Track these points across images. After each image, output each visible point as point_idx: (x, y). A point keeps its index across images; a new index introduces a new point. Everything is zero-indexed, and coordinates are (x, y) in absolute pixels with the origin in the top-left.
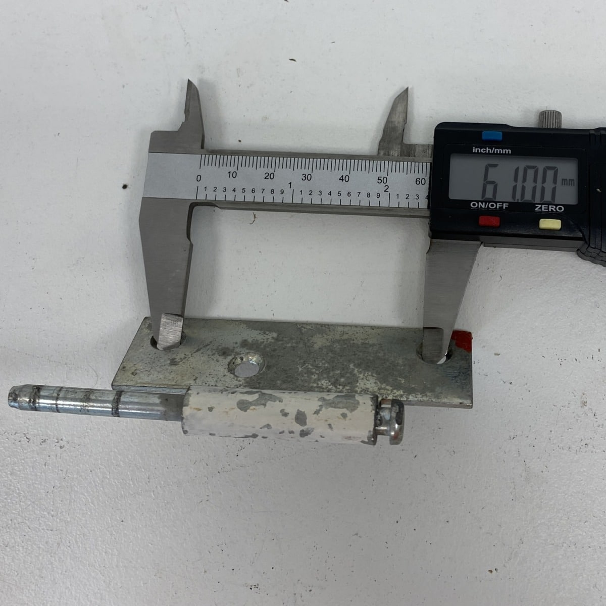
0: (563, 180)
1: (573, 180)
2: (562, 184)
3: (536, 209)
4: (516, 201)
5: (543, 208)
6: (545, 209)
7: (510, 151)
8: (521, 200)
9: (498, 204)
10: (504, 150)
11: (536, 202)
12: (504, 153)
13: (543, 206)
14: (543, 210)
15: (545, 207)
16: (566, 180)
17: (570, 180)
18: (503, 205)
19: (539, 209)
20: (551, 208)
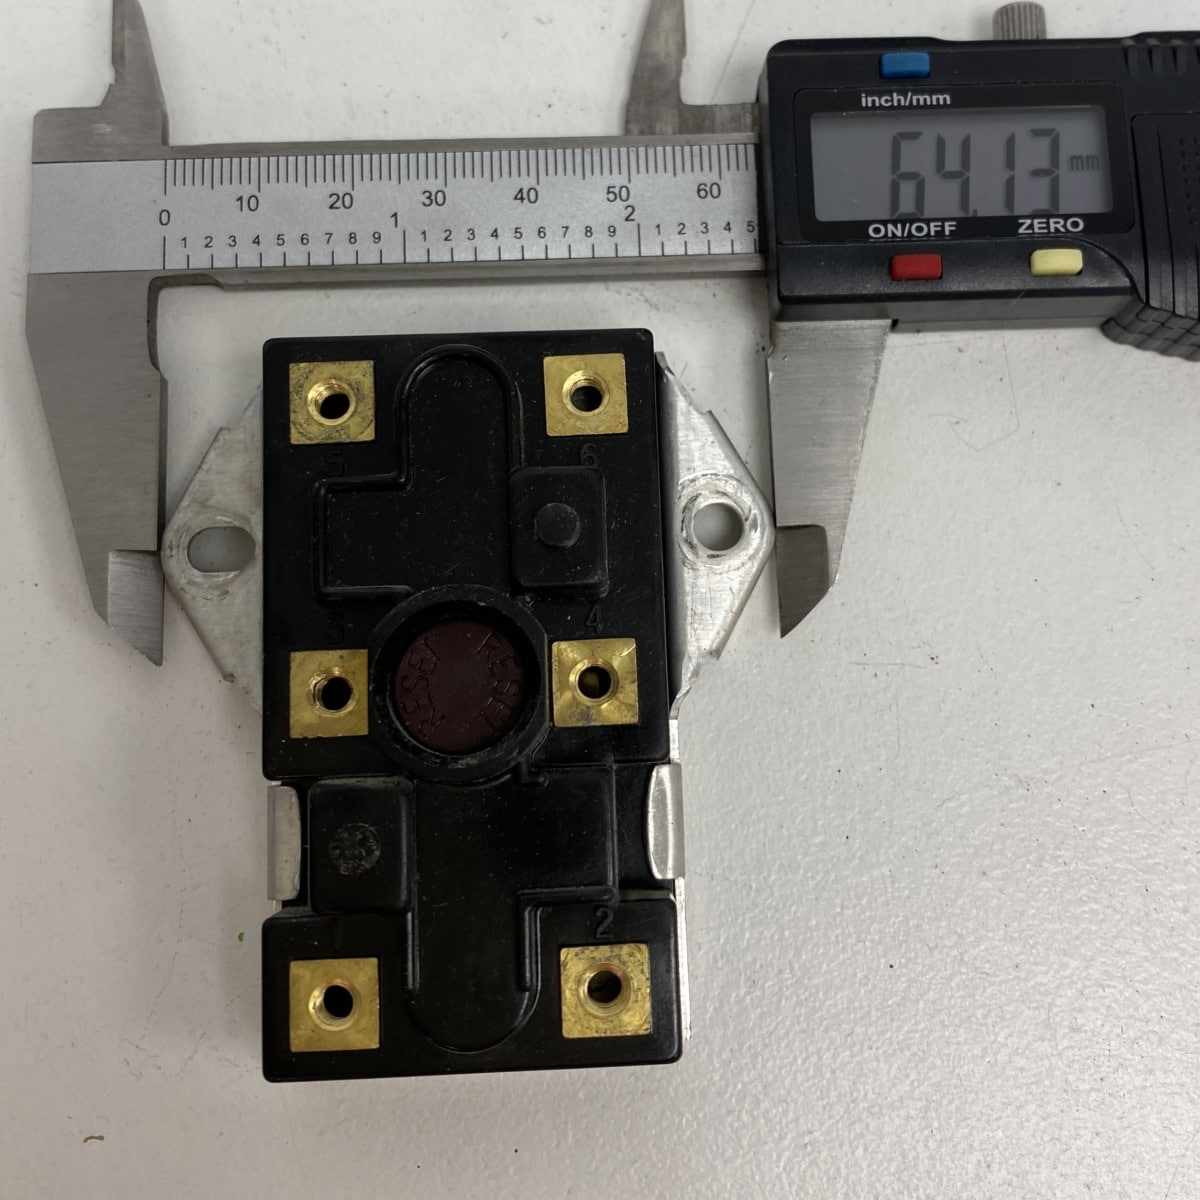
0: (1072, 158)
1: (1096, 157)
2: (1072, 168)
3: (1021, 230)
4: (970, 215)
5: (1036, 226)
6: (1040, 228)
7: (948, 97)
8: (983, 212)
9: (932, 224)
10: (934, 97)
11: (1016, 213)
13: (1036, 221)
14: (1036, 230)
15: (1039, 223)
16: (1080, 157)
17: (1088, 157)
18: (943, 227)
19: (1027, 228)
20: (1055, 224)
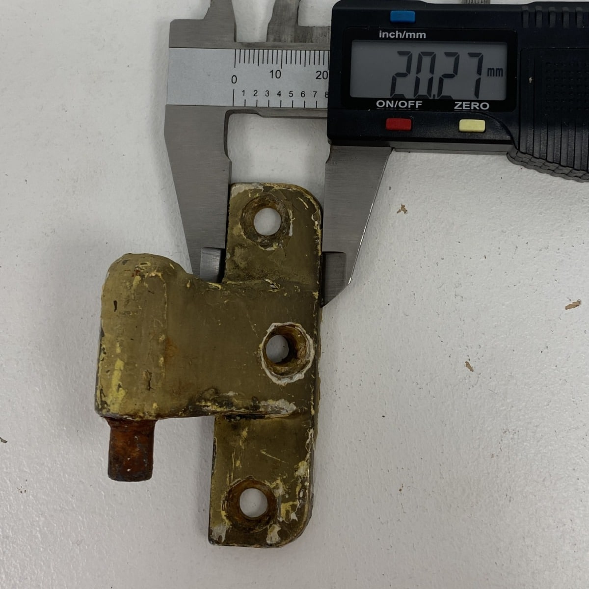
0: (489, 69)
1: (502, 69)
2: (488, 75)
3: (456, 108)
4: (432, 98)
5: (464, 106)
6: (466, 107)
7: (425, 34)
8: (438, 97)
9: (410, 102)
10: (418, 34)
11: (454, 98)
12: (417, 37)
13: (464, 103)
14: (464, 108)
15: (466, 104)
16: (493, 69)
17: (497, 69)
18: (415, 103)
19: (459, 107)
20: (474, 105)
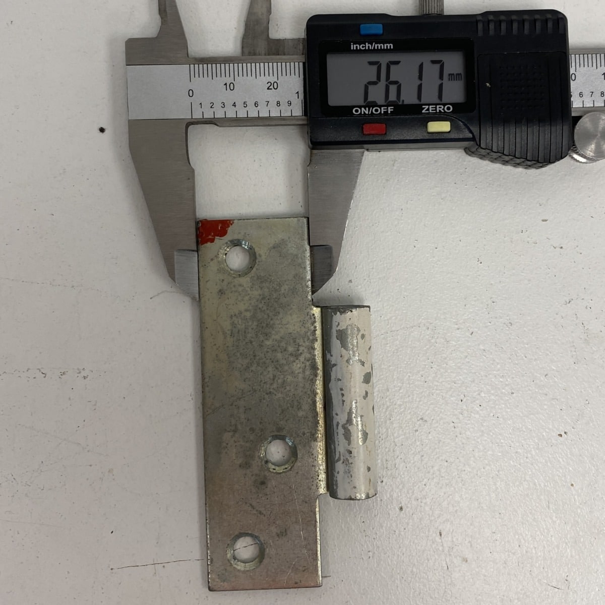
0: (449, 75)
1: (460, 74)
2: (449, 80)
3: (423, 111)
4: (401, 103)
5: (430, 109)
6: (432, 110)
7: (392, 45)
8: (407, 102)
9: (382, 108)
10: (385, 45)
11: (422, 102)
12: (385, 48)
13: (430, 107)
14: (431, 111)
15: (432, 108)
16: (453, 74)
17: (457, 74)
18: (387, 109)
19: (426, 110)
20: (440, 108)
